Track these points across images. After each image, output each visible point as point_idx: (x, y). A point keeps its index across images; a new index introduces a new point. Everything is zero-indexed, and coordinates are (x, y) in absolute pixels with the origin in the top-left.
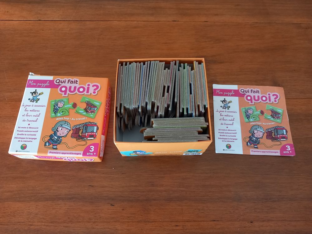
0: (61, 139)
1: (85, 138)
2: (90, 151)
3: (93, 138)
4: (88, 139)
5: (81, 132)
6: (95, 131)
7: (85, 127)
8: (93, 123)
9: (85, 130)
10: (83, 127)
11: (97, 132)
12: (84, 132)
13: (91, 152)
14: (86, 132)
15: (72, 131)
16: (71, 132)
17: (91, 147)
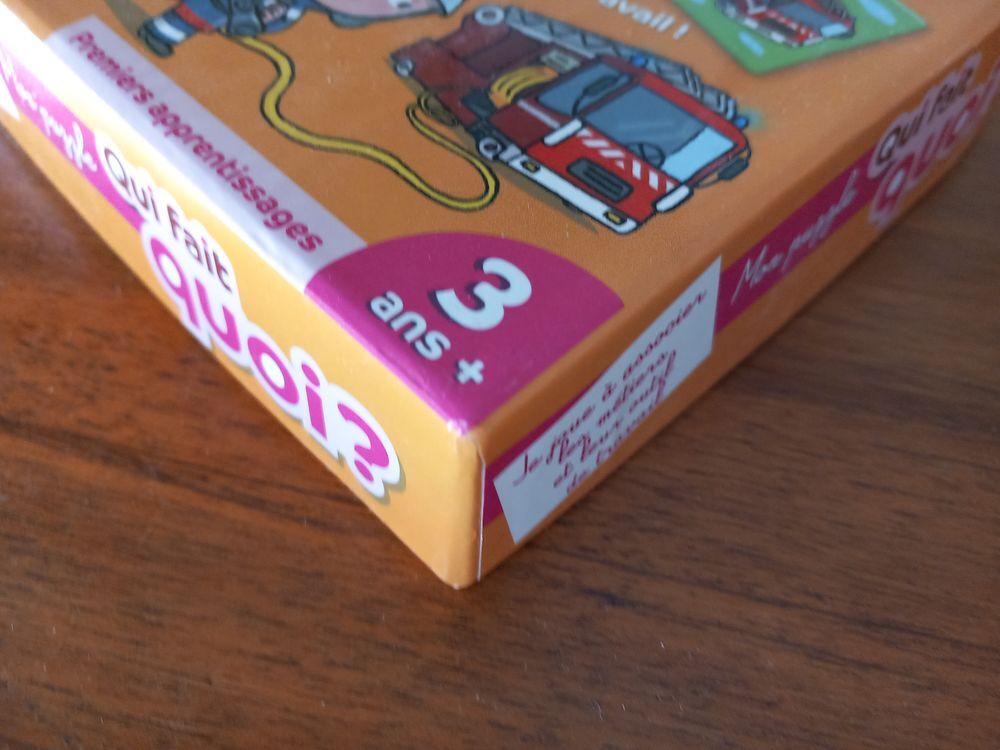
0: (293, 14)
1: (513, 150)
2: (448, 300)
3: (596, 208)
4: (545, 177)
5: (524, 77)
6: (682, 164)
7: (601, 70)
8: (710, 98)
9: (586, 91)
10: (586, 64)
11: (694, 182)
12: (563, 97)
13: (439, 320)
14: (576, 113)
15: (454, 24)
16: (437, 29)
17: (492, 265)
